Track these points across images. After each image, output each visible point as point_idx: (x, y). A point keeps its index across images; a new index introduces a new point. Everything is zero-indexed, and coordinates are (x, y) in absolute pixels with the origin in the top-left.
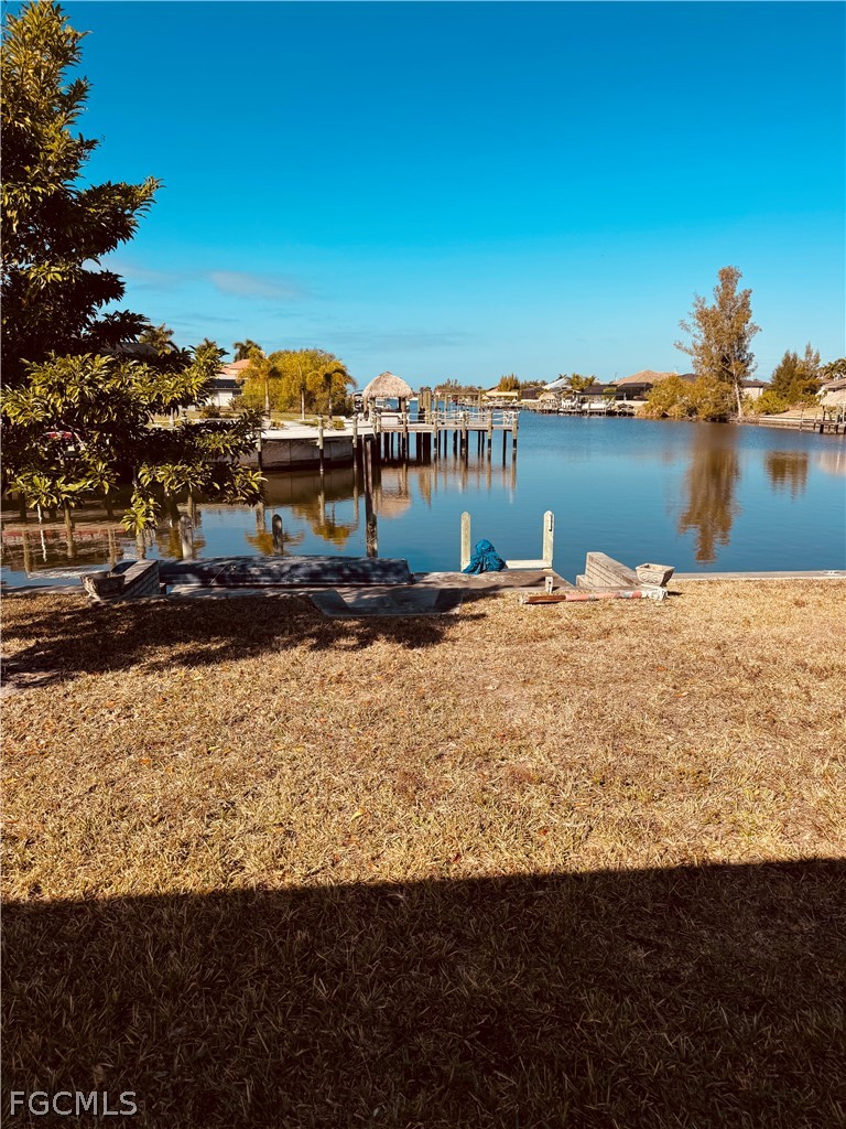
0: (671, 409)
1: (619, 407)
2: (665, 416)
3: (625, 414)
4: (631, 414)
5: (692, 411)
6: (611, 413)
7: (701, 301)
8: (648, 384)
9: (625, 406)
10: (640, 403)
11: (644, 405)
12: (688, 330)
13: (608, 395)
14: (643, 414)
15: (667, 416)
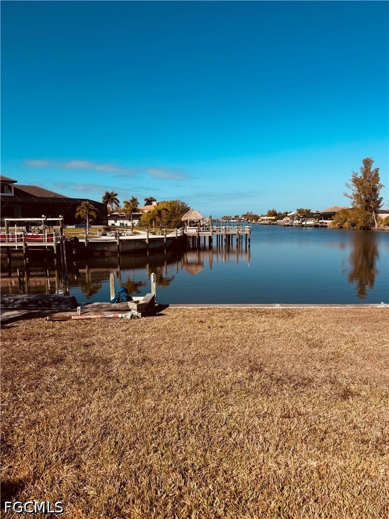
0: (345, 224)
1: (320, 223)
2: (342, 227)
3: (323, 226)
4: (326, 227)
5: (353, 225)
6: (316, 226)
7: (355, 174)
8: (334, 212)
9: (323, 223)
10: (330, 221)
11: (332, 222)
12: (350, 187)
13: (315, 218)
14: (332, 226)
15: (343, 227)
